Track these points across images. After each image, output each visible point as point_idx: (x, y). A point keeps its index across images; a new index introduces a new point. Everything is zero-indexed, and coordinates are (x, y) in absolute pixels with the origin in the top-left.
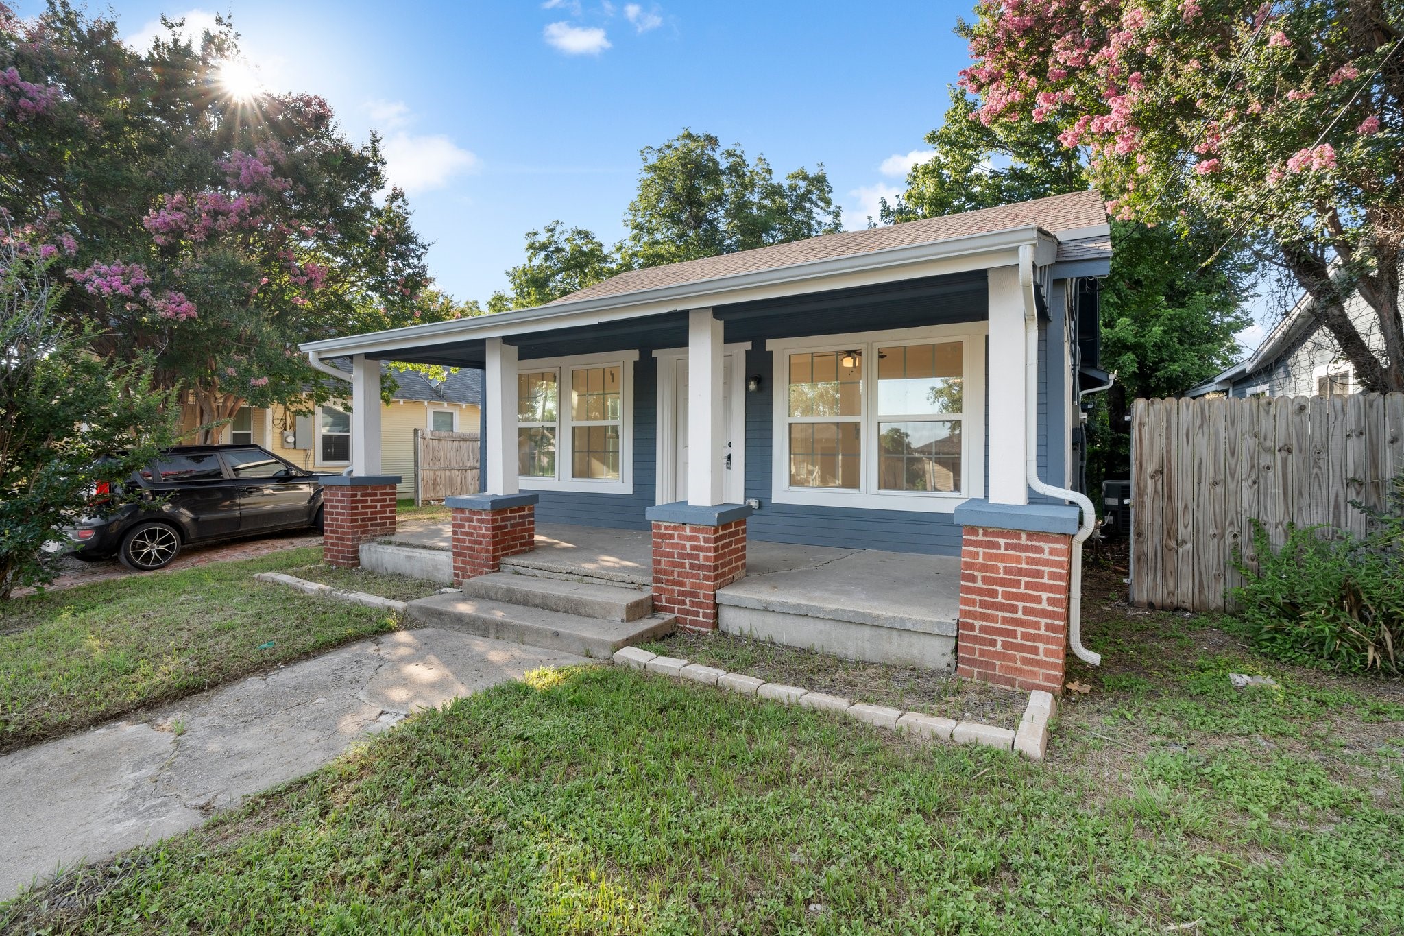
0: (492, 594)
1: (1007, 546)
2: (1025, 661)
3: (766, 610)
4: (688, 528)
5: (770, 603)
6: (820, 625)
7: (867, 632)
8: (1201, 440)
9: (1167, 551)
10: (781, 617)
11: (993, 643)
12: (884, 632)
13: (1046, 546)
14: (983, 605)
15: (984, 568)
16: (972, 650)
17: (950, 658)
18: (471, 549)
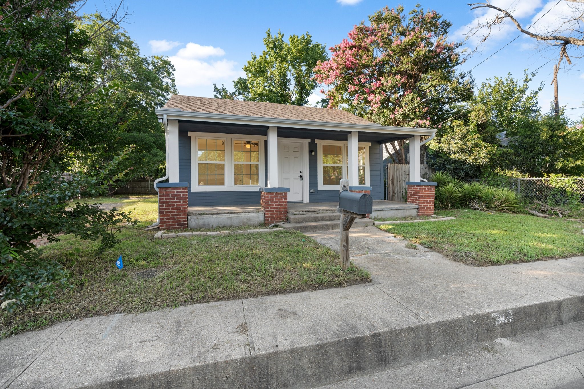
0: (307, 220)
1: (427, 189)
2: (429, 210)
3: (383, 210)
4: (363, 191)
5: (384, 208)
6: (393, 211)
7: (402, 211)
8: (398, 173)
9: (393, 196)
10: (385, 211)
11: (425, 208)
12: (405, 210)
13: (432, 188)
14: (424, 201)
15: (424, 193)
16: (421, 210)
17: (416, 213)
18: (277, 208)
